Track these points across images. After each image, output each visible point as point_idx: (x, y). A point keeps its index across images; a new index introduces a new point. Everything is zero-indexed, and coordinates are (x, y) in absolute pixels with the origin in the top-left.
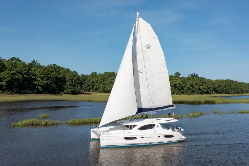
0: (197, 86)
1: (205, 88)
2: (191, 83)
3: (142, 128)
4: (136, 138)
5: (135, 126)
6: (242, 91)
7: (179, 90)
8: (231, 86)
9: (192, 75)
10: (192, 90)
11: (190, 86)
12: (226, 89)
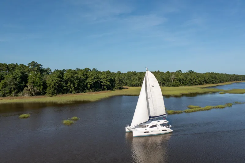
0: (194, 79)
1: (199, 81)
2: (191, 78)
3: (151, 127)
4: (149, 132)
5: (147, 126)
6: (223, 80)
7: (183, 83)
8: (216, 78)
9: (189, 71)
10: (191, 82)
11: (190, 80)
12: (213, 80)
